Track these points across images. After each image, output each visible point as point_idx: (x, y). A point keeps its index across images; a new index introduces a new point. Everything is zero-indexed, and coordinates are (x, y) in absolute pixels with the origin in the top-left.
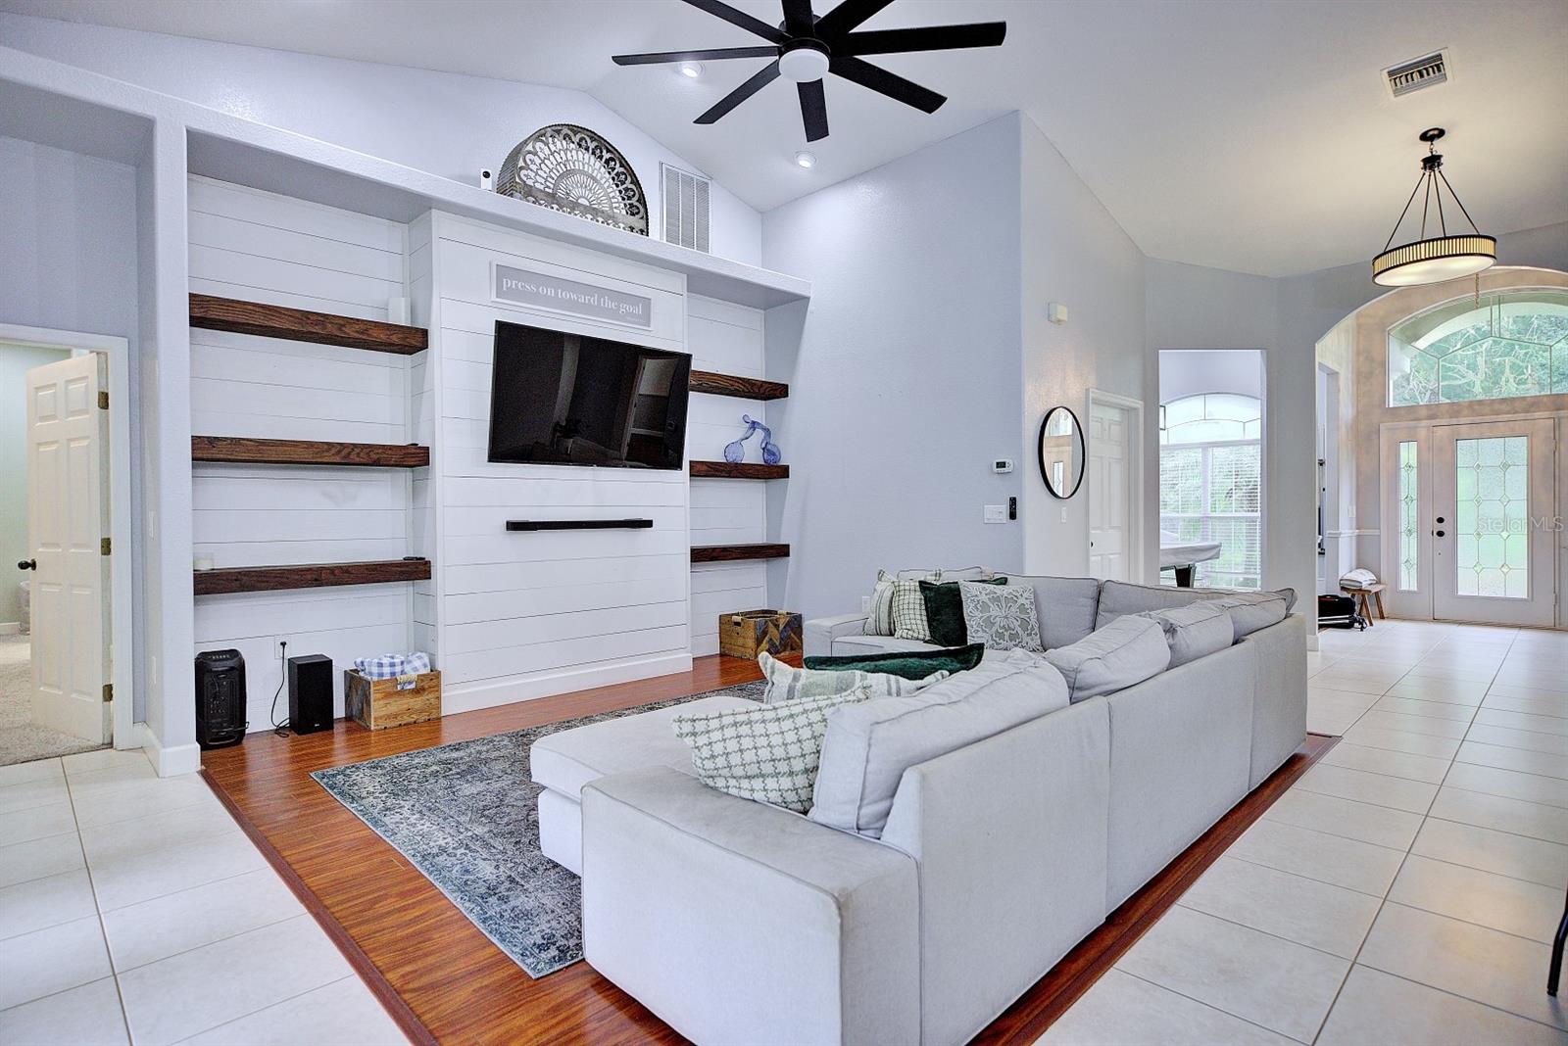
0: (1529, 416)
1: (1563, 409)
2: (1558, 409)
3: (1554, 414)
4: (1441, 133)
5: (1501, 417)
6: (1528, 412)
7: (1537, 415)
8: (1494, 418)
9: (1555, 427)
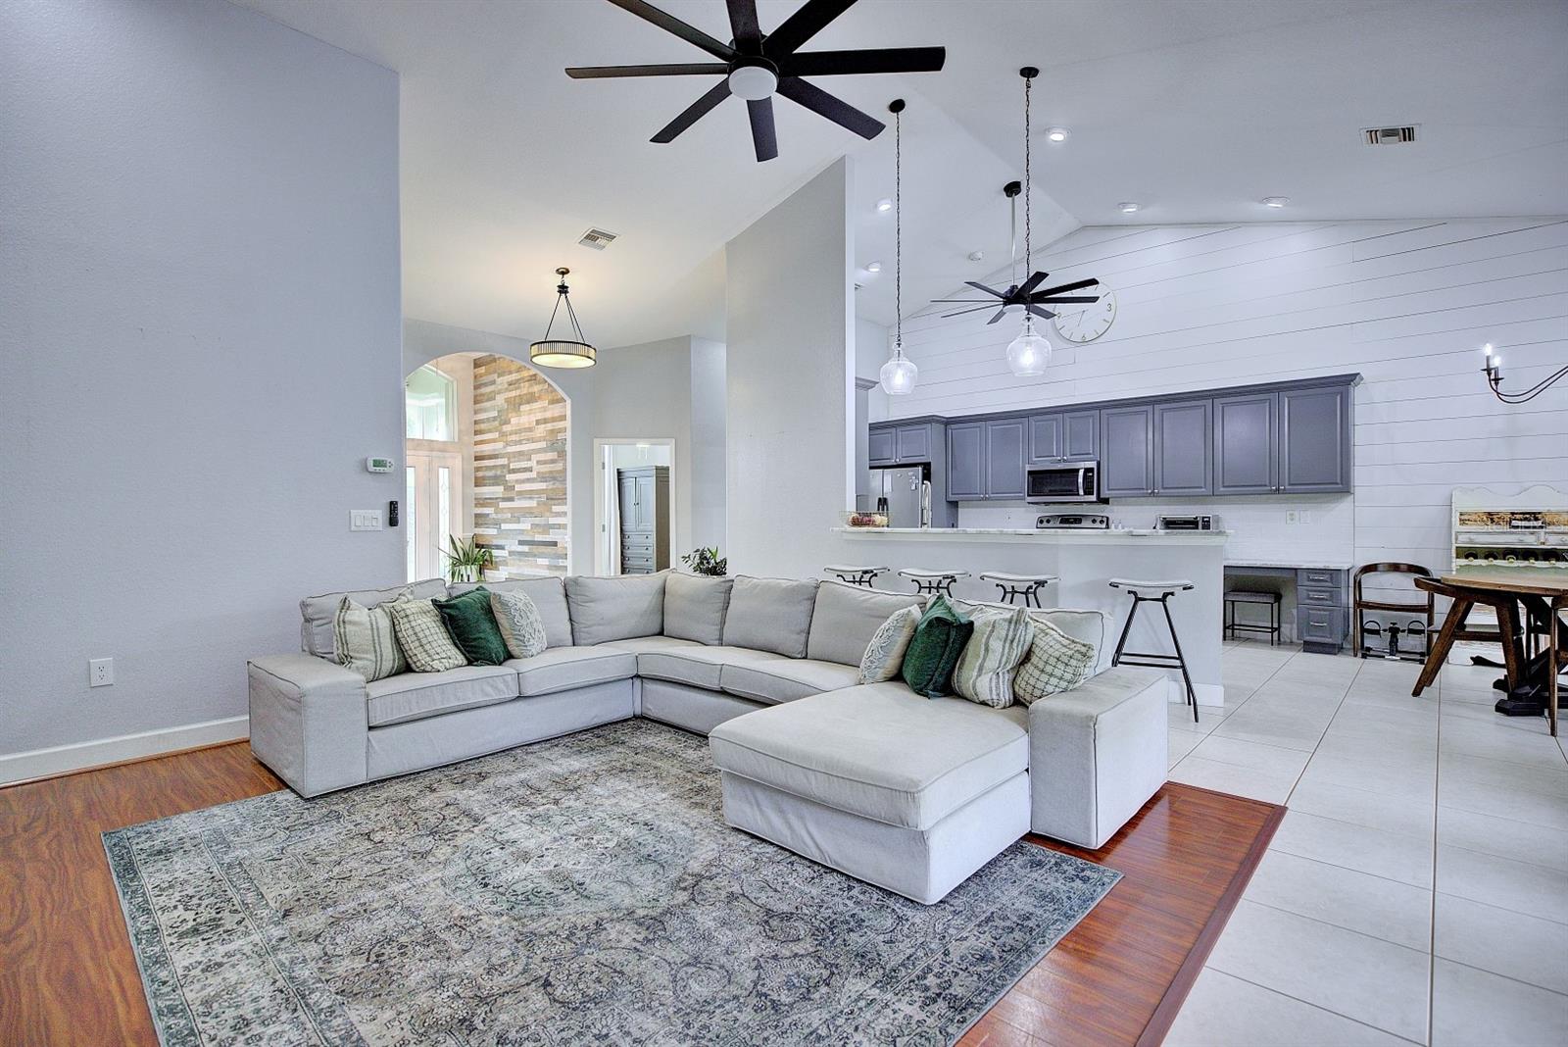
2: (432, 451)
4: (567, 272)
9: (430, 463)
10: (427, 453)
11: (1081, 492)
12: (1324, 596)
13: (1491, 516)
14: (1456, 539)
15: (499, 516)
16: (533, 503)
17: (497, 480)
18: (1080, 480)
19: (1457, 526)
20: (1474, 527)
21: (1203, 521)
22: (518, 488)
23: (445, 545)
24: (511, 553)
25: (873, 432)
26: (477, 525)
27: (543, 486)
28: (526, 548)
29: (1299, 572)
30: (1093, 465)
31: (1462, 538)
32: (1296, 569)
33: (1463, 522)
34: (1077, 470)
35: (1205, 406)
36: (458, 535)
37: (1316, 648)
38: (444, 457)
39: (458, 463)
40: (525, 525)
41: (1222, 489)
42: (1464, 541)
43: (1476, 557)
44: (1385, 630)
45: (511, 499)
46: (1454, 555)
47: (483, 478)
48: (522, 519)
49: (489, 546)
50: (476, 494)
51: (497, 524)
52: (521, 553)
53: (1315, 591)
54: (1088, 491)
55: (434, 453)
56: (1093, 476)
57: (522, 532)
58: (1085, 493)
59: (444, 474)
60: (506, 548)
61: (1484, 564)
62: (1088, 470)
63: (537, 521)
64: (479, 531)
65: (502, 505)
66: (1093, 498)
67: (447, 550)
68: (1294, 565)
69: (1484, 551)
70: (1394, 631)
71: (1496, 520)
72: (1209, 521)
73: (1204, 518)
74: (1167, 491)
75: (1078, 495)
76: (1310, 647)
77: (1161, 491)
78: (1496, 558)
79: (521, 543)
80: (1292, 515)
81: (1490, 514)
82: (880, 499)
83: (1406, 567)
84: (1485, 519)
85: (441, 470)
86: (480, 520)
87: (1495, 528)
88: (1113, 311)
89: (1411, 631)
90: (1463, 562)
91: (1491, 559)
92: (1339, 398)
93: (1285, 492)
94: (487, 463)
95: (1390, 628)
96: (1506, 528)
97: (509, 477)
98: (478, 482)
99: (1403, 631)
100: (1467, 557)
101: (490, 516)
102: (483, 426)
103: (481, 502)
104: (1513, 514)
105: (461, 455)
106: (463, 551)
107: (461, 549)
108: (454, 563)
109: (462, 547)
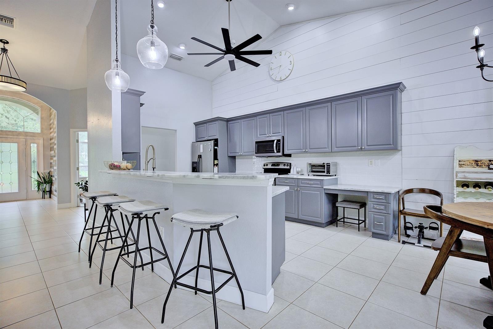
0: (18, 137)
1: (28, 136)
2: (26, 136)
3: (25, 137)
4: (8, 43)
5: (9, 136)
6: (17, 136)
7: (20, 137)
8: (6, 136)
9: (26, 141)
10: (23, 137)
11: (275, 151)
12: (382, 207)
13: (477, 163)
14: (456, 176)
15: (53, 163)
18: (275, 145)
19: (457, 168)
20: (468, 169)
21: (327, 165)
25: (197, 126)
26: (51, 167)
29: (369, 194)
30: (280, 138)
31: (460, 175)
32: (368, 192)
33: (461, 166)
34: (273, 141)
35: (328, 106)
36: (41, 171)
37: (379, 236)
38: (34, 139)
39: (41, 142)
41: (336, 149)
42: (461, 177)
43: (468, 186)
44: (416, 227)
46: (455, 185)
49: (51, 176)
50: (51, 154)
53: (378, 205)
54: (279, 151)
56: (280, 143)
58: (277, 152)
59: (34, 148)
61: (473, 191)
62: (278, 141)
64: (51, 169)
65: (54, 159)
66: (280, 154)
67: (36, 178)
68: (366, 189)
69: (473, 182)
70: (421, 228)
71: (480, 164)
72: (330, 165)
73: (327, 163)
74: (312, 150)
75: (274, 152)
76: (375, 235)
77: (309, 150)
78: (480, 188)
80: (371, 162)
81: (476, 161)
82: (199, 155)
83: (428, 191)
84: (474, 164)
85: (32, 144)
86: (51, 165)
87: (478, 169)
88: (292, 64)
89: (431, 228)
90: (460, 189)
91: (477, 188)
92: (391, 97)
93: (365, 150)
94: (52, 141)
95: (419, 226)
96: (486, 170)
98: (51, 149)
99: (426, 228)
100: (463, 186)
103: (51, 158)
104: (490, 161)
105: (43, 138)
106: (43, 179)
107: (43, 177)
108: (39, 184)
109: (43, 176)
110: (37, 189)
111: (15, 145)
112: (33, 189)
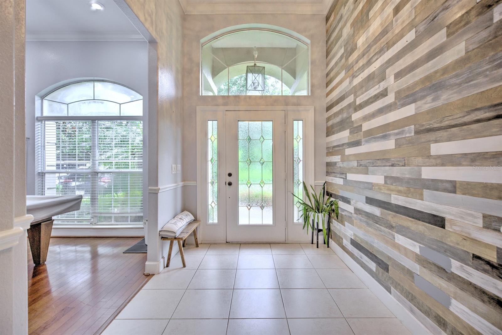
0: (273, 108)
1: (289, 105)
2: (287, 105)
3: (285, 108)
5: (259, 108)
7: (277, 108)
8: (256, 108)
9: (286, 117)
10: (282, 108)
15: (345, 164)
16: (390, 144)
17: (343, 125)
22: (366, 126)
23: (299, 191)
24: (358, 211)
26: (328, 173)
27: (409, 110)
28: (376, 211)
36: (311, 182)
38: (298, 111)
39: (310, 115)
40: (377, 179)
45: (357, 143)
47: (332, 126)
48: (371, 168)
49: (336, 197)
50: (328, 143)
51: (343, 173)
52: (368, 215)
55: (290, 108)
57: (370, 186)
59: (298, 127)
60: (352, 202)
63: (396, 172)
64: (330, 179)
65: (349, 151)
67: (301, 197)
79: (370, 201)
85: (295, 122)
86: (330, 168)
94: (335, 109)
97: (356, 116)
98: (329, 132)
101: (338, 165)
102: (332, 75)
103: (332, 150)
105: (315, 107)
106: (314, 197)
107: (313, 195)
108: (307, 209)
109: (314, 193)
110: (301, 221)
111: (269, 125)
112: (295, 221)
